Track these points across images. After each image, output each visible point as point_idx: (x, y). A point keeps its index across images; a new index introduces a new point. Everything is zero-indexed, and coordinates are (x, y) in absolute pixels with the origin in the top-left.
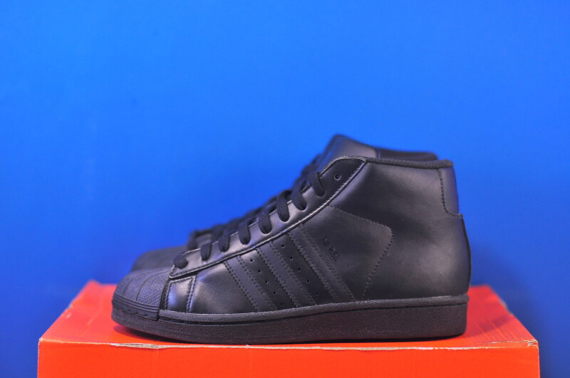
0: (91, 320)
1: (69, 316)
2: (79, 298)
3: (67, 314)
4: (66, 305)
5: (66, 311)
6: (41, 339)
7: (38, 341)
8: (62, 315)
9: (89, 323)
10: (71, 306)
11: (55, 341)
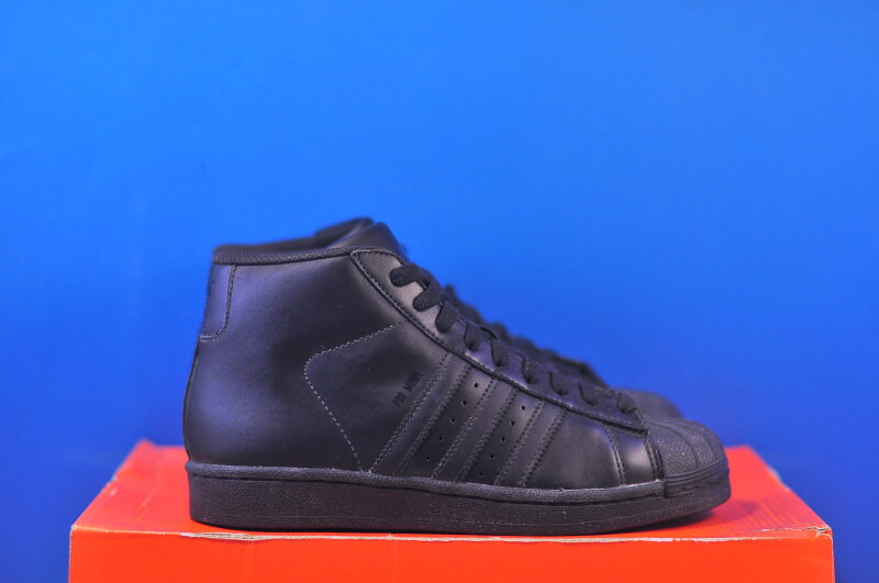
0: (148, 500)
1: (113, 493)
2: (127, 465)
3: (111, 489)
4: (108, 477)
5: (109, 485)
6: (75, 527)
7: (70, 529)
8: (103, 491)
9: (144, 504)
10: (115, 478)
11: (95, 529)
